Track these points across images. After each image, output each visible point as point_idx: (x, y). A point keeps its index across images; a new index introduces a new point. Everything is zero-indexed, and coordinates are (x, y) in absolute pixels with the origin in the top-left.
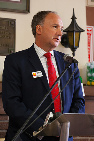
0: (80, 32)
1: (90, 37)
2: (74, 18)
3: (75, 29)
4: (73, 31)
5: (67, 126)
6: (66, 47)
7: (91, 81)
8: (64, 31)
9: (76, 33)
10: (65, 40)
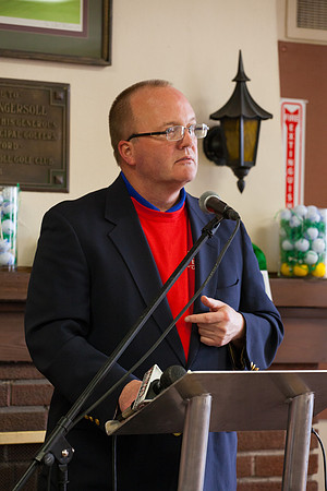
0: (259, 120)
1: (294, 132)
2: (241, 79)
3: (244, 112)
4: (238, 118)
5: (203, 407)
6: (218, 163)
7: (292, 264)
8: (212, 117)
9: (248, 123)
10: (215, 144)
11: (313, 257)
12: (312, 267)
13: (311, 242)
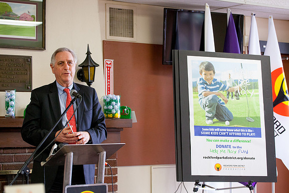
0: (95, 67)
1: (110, 70)
2: (88, 53)
3: (89, 64)
4: (88, 66)
5: (70, 156)
6: (82, 81)
7: (107, 114)
8: (79, 66)
9: (91, 68)
10: (81, 75)
11: (114, 111)
12: (114, 115)
13: (113, 106)
